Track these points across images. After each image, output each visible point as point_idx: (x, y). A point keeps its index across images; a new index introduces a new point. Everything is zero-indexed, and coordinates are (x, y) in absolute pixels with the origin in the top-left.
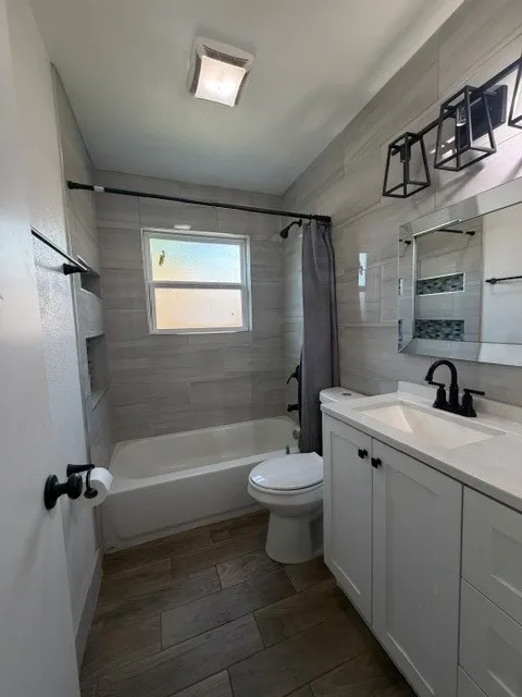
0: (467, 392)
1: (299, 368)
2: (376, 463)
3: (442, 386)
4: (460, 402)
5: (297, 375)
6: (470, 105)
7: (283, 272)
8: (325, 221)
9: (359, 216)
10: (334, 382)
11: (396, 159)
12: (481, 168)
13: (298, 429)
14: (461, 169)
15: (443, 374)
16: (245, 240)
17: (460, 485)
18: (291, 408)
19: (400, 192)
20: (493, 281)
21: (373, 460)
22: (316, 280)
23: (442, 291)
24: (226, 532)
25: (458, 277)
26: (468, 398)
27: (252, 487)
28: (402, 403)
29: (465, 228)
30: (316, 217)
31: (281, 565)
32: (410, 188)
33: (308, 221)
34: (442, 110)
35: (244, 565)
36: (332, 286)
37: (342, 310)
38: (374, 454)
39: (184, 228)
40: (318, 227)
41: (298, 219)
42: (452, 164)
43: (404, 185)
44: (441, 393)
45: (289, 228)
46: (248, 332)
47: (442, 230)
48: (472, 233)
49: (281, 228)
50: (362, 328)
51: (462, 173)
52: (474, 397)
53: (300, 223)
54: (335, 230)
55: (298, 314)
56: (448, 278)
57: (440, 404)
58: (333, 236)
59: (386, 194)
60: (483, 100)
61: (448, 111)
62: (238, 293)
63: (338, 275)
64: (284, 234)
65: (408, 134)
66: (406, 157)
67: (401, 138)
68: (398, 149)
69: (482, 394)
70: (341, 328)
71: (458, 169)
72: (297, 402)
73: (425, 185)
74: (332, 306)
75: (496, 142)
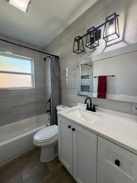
0: (94, 105)
1: (50, 99)
2: (73, 130)
3: (88, 104)
4: (92, 108)
5: (49, 101)
6: (94, 32)
7: (45, 71)
8: (57, 57)
9: (66, 57)
10: (60, 103)
11: (76, 43)
12: (96, 49)
13: (50, 117)
14: (92, 48)
15: (88, 101)
16: (32, 60)
17: (97, 135)
18: (48, 111)
19: (77, 52)
20: (95, 77)
21: (73, 129)
22: (55, 74)
23: (85, 79)
24: (26, 157)
25: (88, 76)
26: (94, 107)
27: (34, 141)
28: (79, 109)
29: (90, 64)
30: (54, 56)
31: (45, 163)
32: (80, 51)
33: (52, 56)
34: (87, 32)
35: (32, 168)
36: (60, 76)
37: (62, 83)
38: (73, 127)
39: (10, 53)
40: (55, 59)
41: (49, 56)
42: (89, 46)
43: (78, 50)
44: (88, 106)
45: (46, 58)
46: (34, 88)
47: (85, 64)
48: (91, 66)
49: (44, 58)
50: (67, 88)
51: (92, 49)
52: (96, 107)
53: (50, 57)
54: (60, 60)
55: (49, 84)
56: (86, 76)
57: (88, 109)
58: (59, 62)
59: (74, 52)
60: (96, 32)
61: (89, 33)
62: (30, 76)
63: (61, 73)
64: (45, 59)
65: (79, 36)
66: (79, 42)
67: (77, 37)
68: (77, 40)
69: (97, 106)
70: (62, 88)
71: (91, 48)
72: (50, 109)
73: (83, 51)
74: (60, 82)
75: (99, 43)
